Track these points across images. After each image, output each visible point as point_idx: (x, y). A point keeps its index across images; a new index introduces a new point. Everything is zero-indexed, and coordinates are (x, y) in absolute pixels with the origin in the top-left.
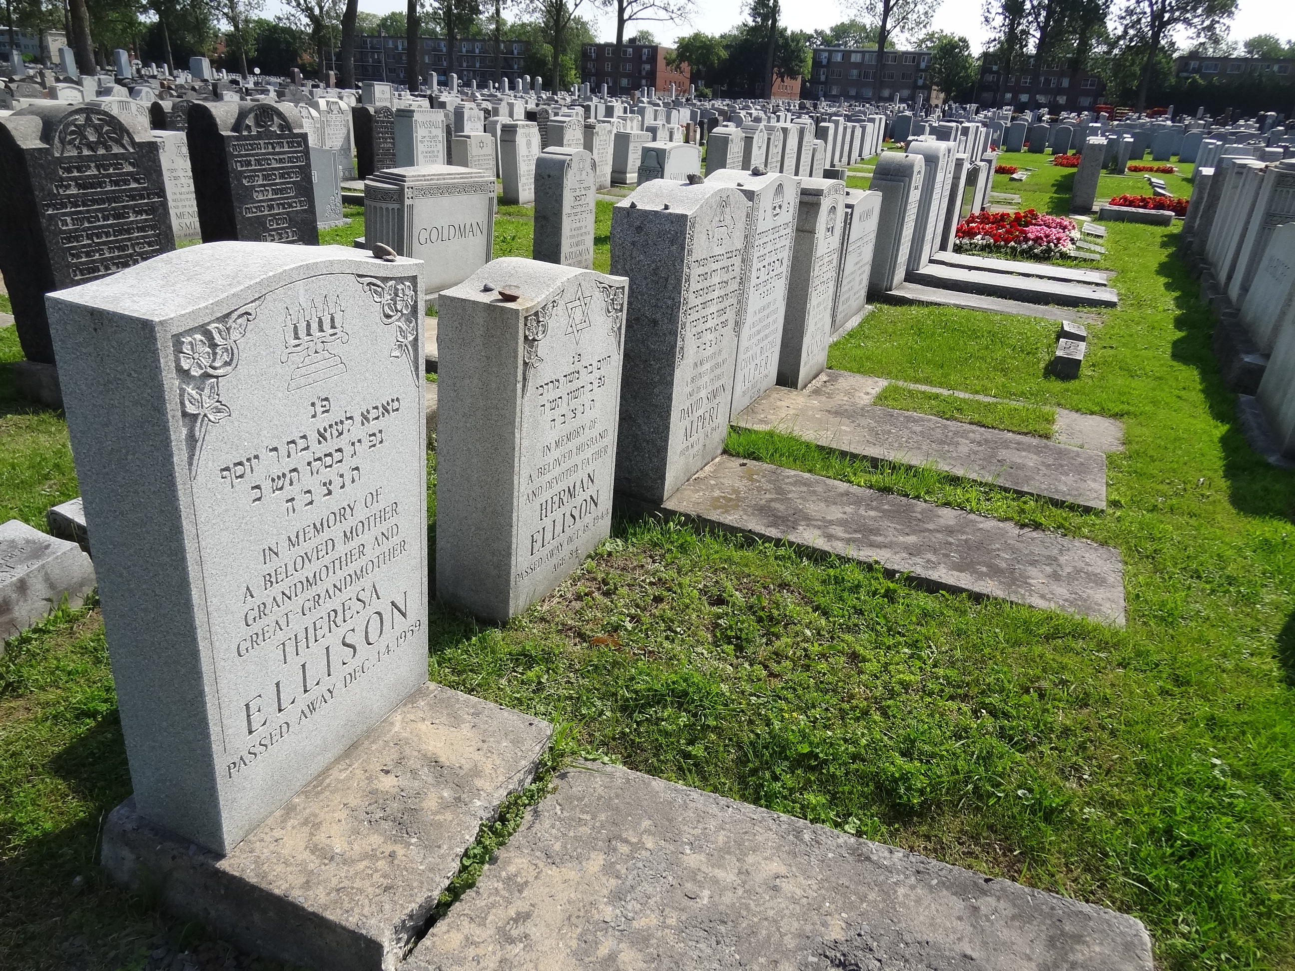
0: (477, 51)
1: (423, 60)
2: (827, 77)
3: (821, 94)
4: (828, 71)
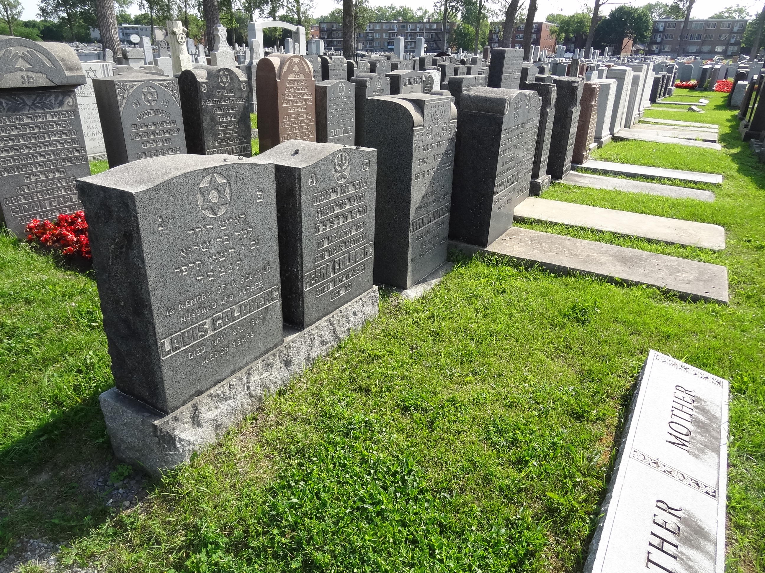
0: (418, 29)
1: (382, 36)
2: (662, 39)
3: (657, 51)
4: (663, 36)
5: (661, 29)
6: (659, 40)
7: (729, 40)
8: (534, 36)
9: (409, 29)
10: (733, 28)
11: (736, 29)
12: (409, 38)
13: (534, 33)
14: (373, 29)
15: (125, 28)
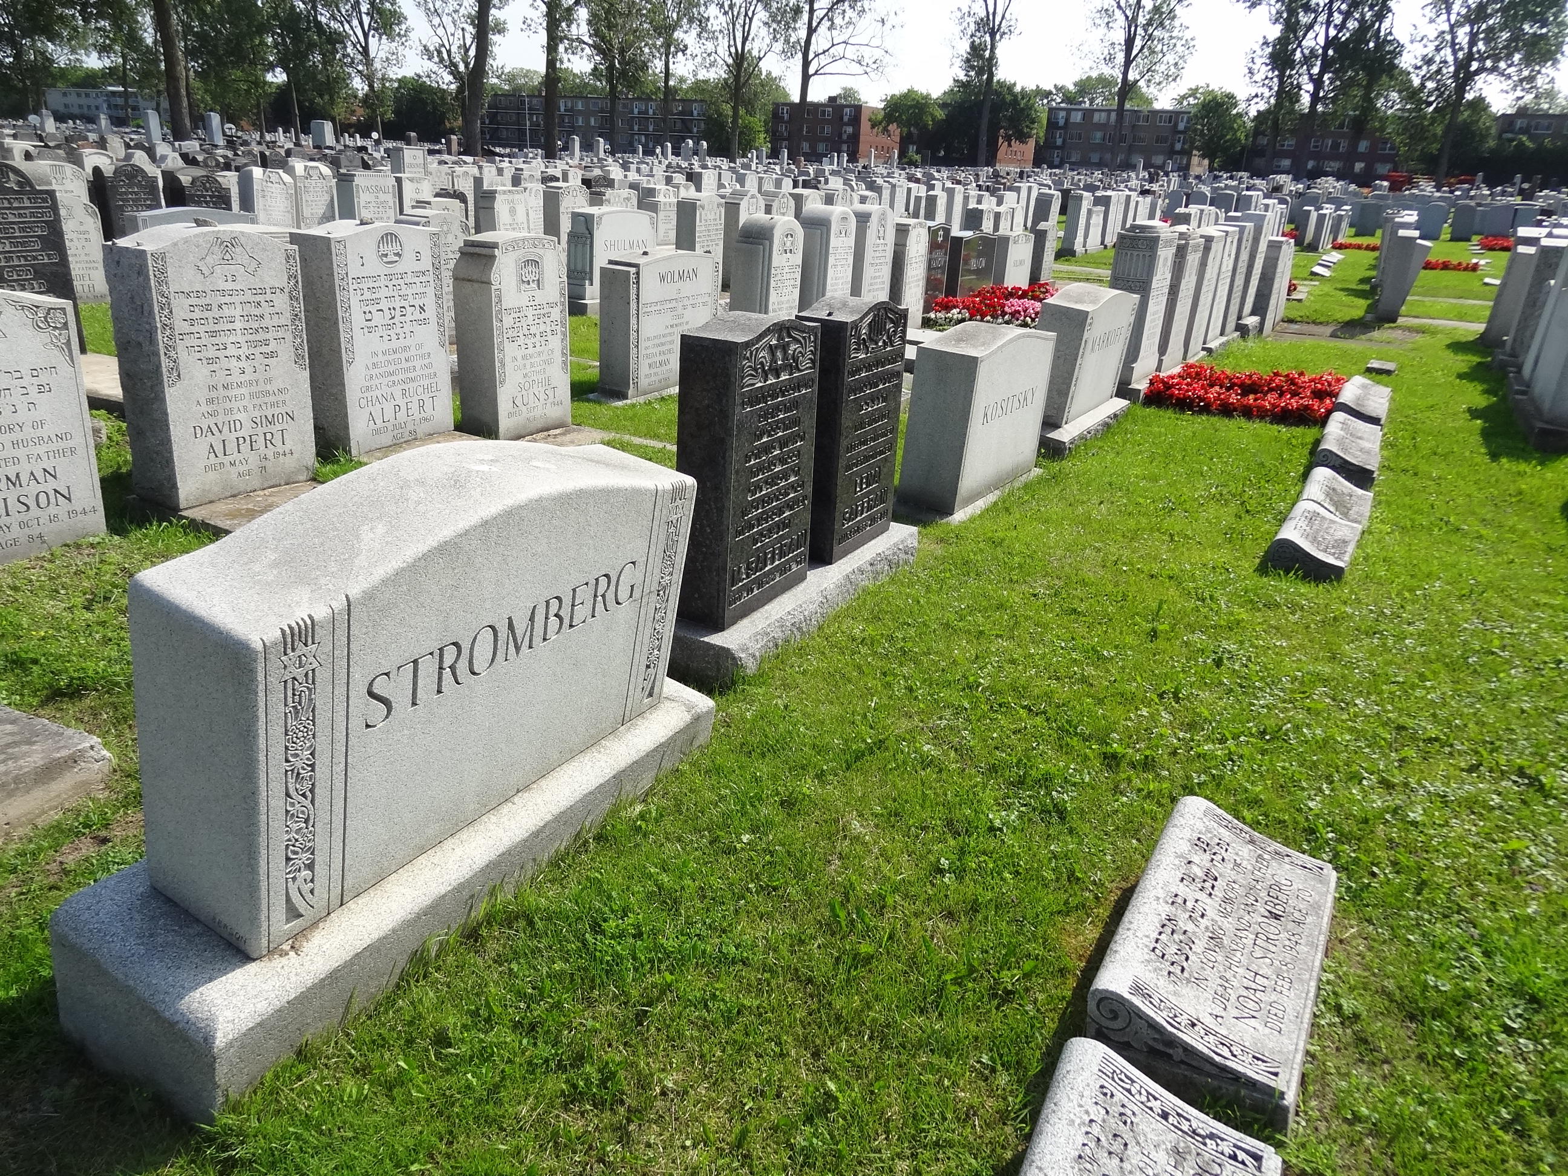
0: (651, 112)
1: (588, 122)
2: (1064, 141)
3: (1057, 161)
4: (1066, 133)
5: (1061, 122)
6: (1059, 142)
7: (1172, 145)
8: (850, 130)
9: (636, 111)
10: (1176, 125)
11: (1181, 126)
12: (636, 128)
13: (847, 124)
14: (571, 110)
15: (113, 93)
